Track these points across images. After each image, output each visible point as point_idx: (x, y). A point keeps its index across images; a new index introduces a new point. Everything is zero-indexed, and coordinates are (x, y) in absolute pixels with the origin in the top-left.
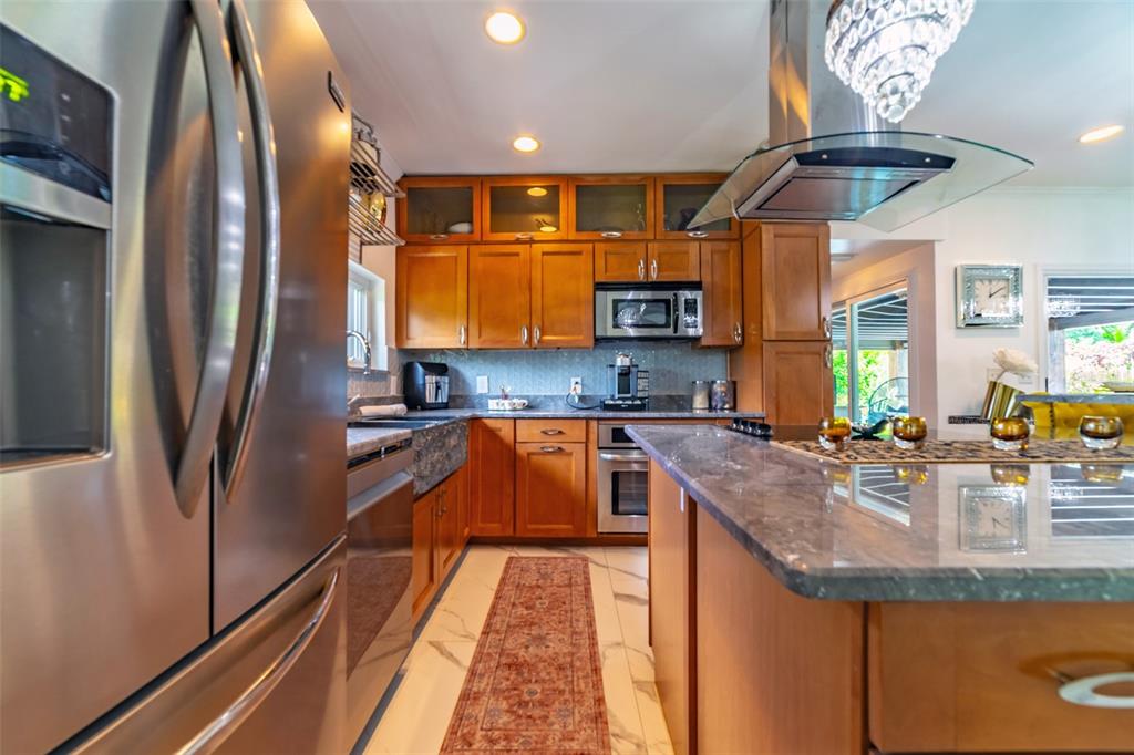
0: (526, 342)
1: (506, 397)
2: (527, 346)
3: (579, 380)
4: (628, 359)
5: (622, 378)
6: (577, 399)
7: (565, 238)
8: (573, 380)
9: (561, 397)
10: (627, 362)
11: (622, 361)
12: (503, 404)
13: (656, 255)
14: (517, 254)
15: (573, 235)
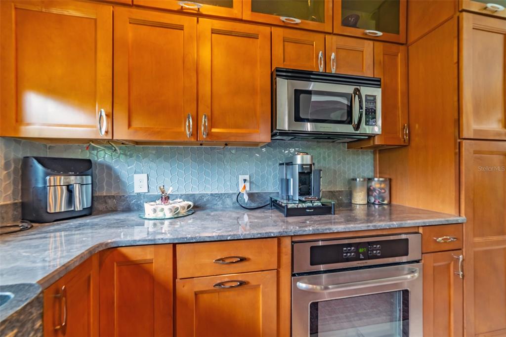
0: (192, 135)
1: (166, 198)
2: (193, 140)
3: (247, 177)
4: (309, 157)
5: (303, 177)
6: (246, 198)
7: (239, 17)
8: (241, 178)
9: (229, 196)
10: (308, 159)
11: (302, 159)
12: (162, 210)
13: (335, 48)
14: (181, 28)
15: (247, 15)
